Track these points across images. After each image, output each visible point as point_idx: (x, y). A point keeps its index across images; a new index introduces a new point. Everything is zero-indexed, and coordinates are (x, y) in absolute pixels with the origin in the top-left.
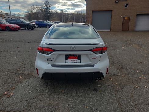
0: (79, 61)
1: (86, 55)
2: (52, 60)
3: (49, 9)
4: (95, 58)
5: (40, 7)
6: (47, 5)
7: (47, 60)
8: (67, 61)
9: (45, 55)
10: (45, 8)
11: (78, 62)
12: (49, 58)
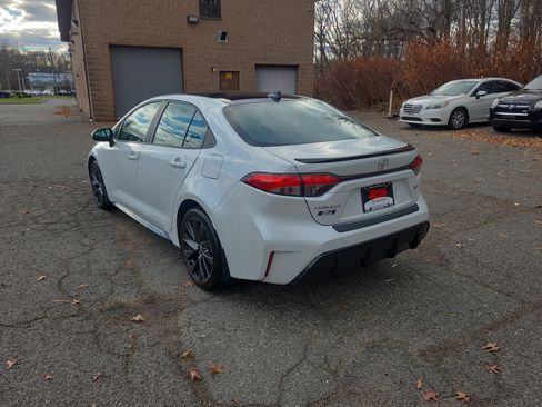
0: (390, 200)
1: (404, 180)
2: (334, 212)
7: (320, 214)
8: (368, 205)
9: (307, 199)
11: (389, 205)
12: (327, 207)
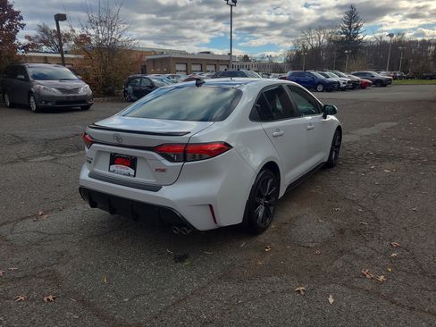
0: (131, 171)
2: (90, 162)
3: (356, 35)
4: (164, 170)
5: (328, 31)
6: (350, 23)
8: (113, 167)
10: (344, 33)
